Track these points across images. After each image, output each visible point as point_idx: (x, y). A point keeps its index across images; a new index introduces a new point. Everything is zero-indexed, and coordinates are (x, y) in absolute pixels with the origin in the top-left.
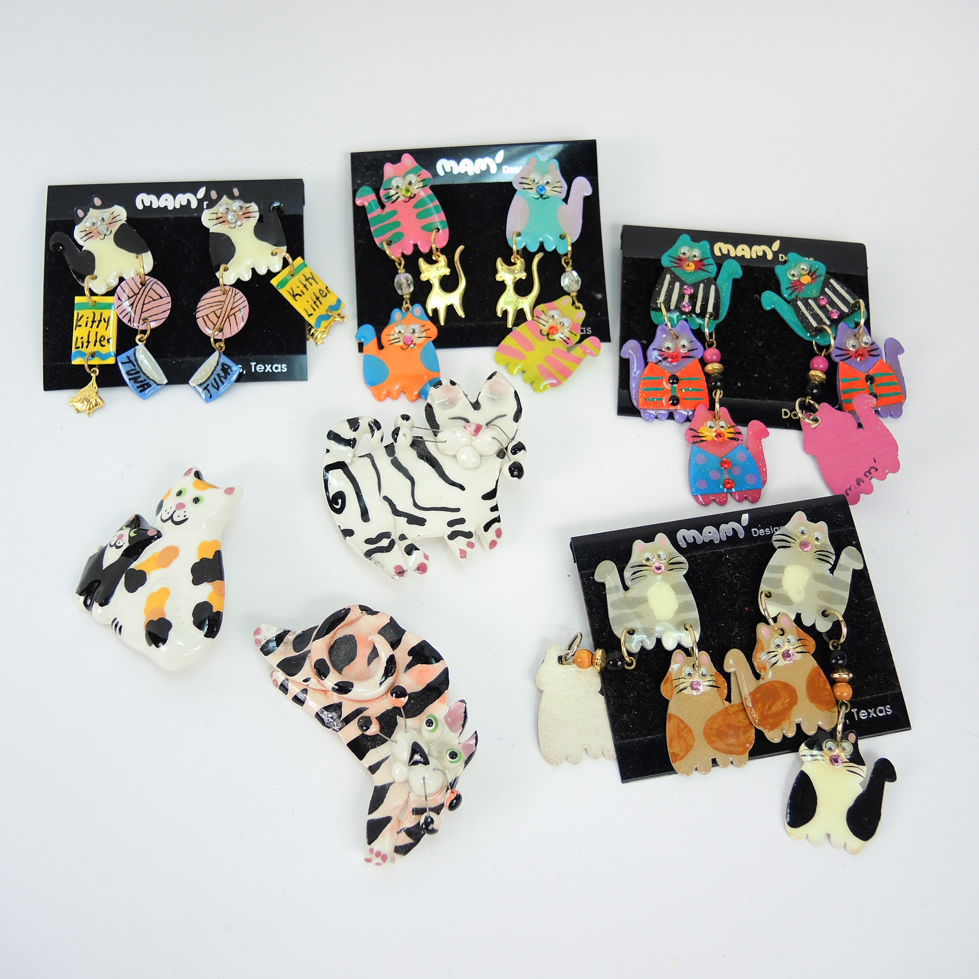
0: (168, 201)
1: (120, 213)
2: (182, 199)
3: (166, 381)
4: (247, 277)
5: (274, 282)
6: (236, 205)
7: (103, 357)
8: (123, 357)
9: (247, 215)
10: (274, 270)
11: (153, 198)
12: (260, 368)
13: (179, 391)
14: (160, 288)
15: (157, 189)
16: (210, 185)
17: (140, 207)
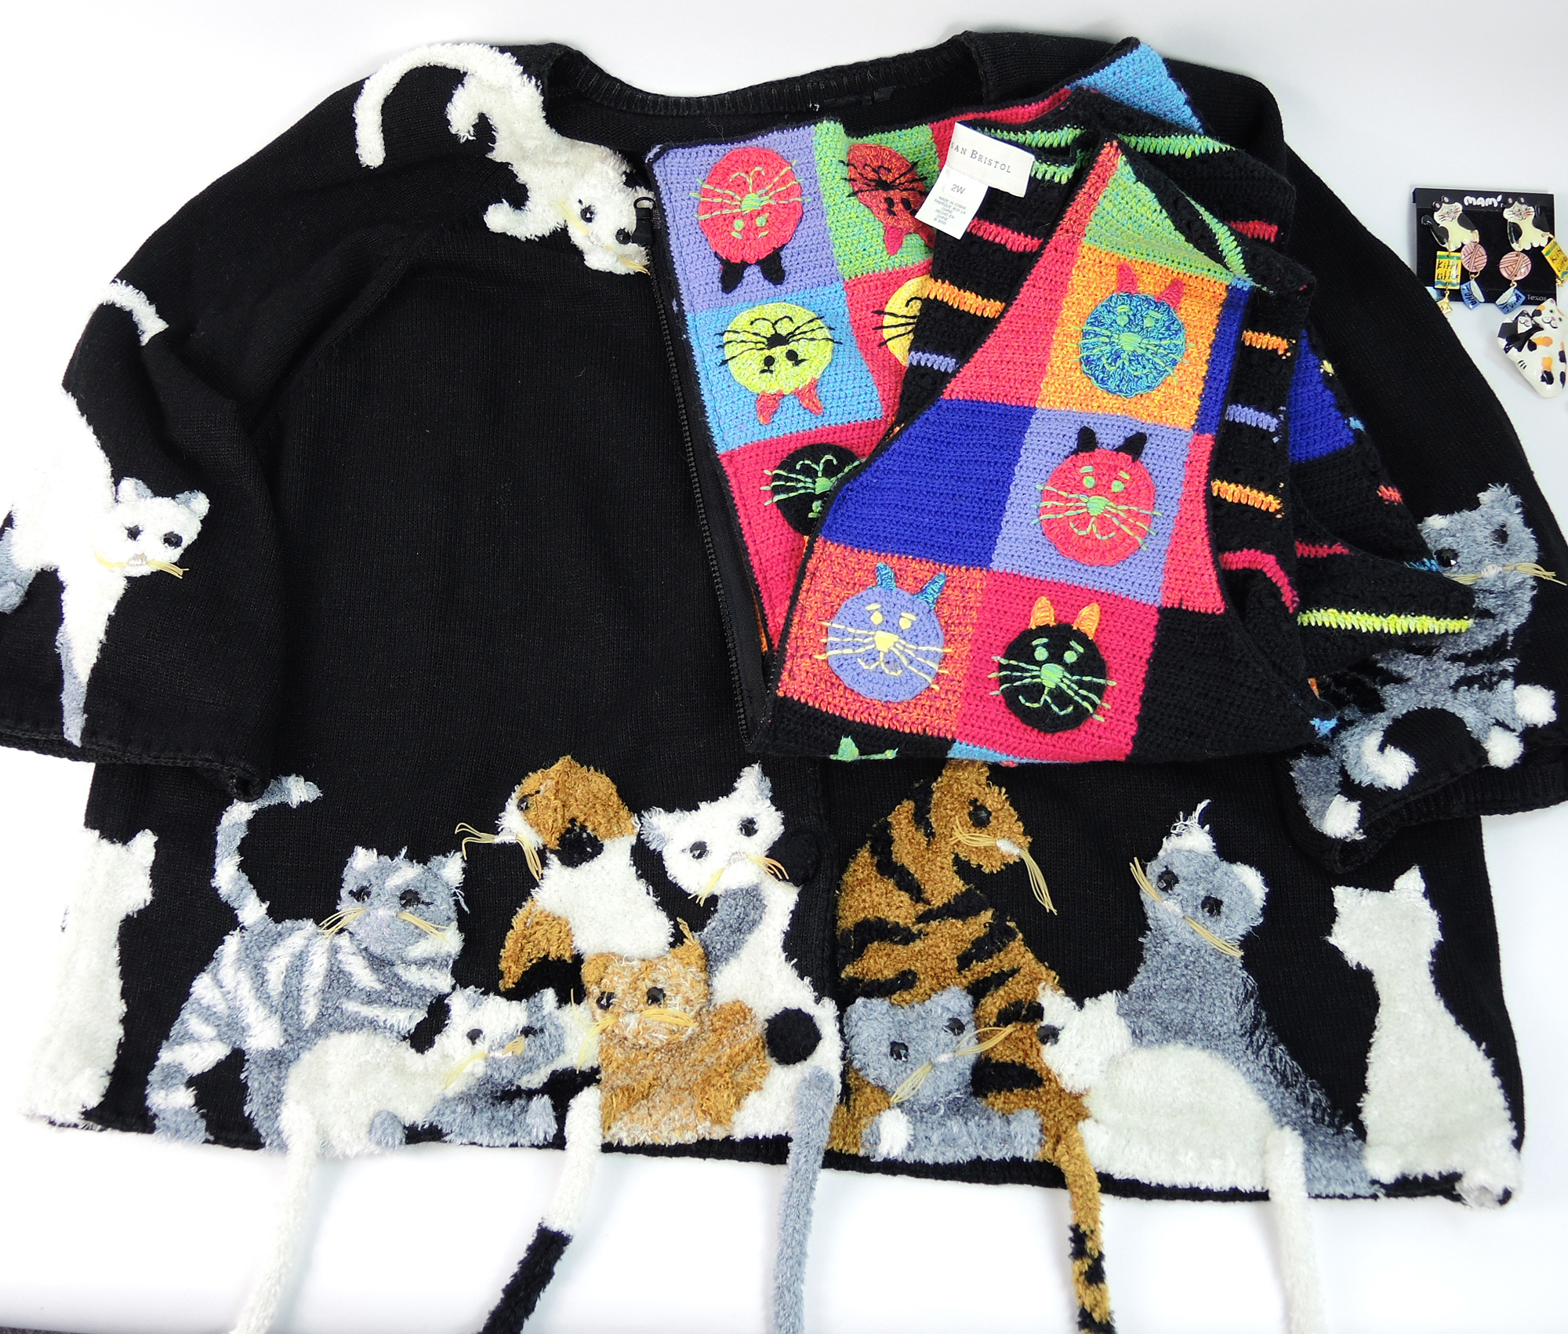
0: (1482, 202)
1: (1458, 206)
2: (1489, 201)
3: (1483, 300)
4: (1528, 248)
5: (1544, 252)
6: (1524, 207)
7: (1454, 285)
8: (1464, 286)
9: (1528, 213)
10: (1542, 245)
11: (1473, 199)
12: (1532, 298)
13: (1490, 307)
14: (1482, 251)
15: (1476, 194)
16: (1506, 195)
17: (1467, 204)
